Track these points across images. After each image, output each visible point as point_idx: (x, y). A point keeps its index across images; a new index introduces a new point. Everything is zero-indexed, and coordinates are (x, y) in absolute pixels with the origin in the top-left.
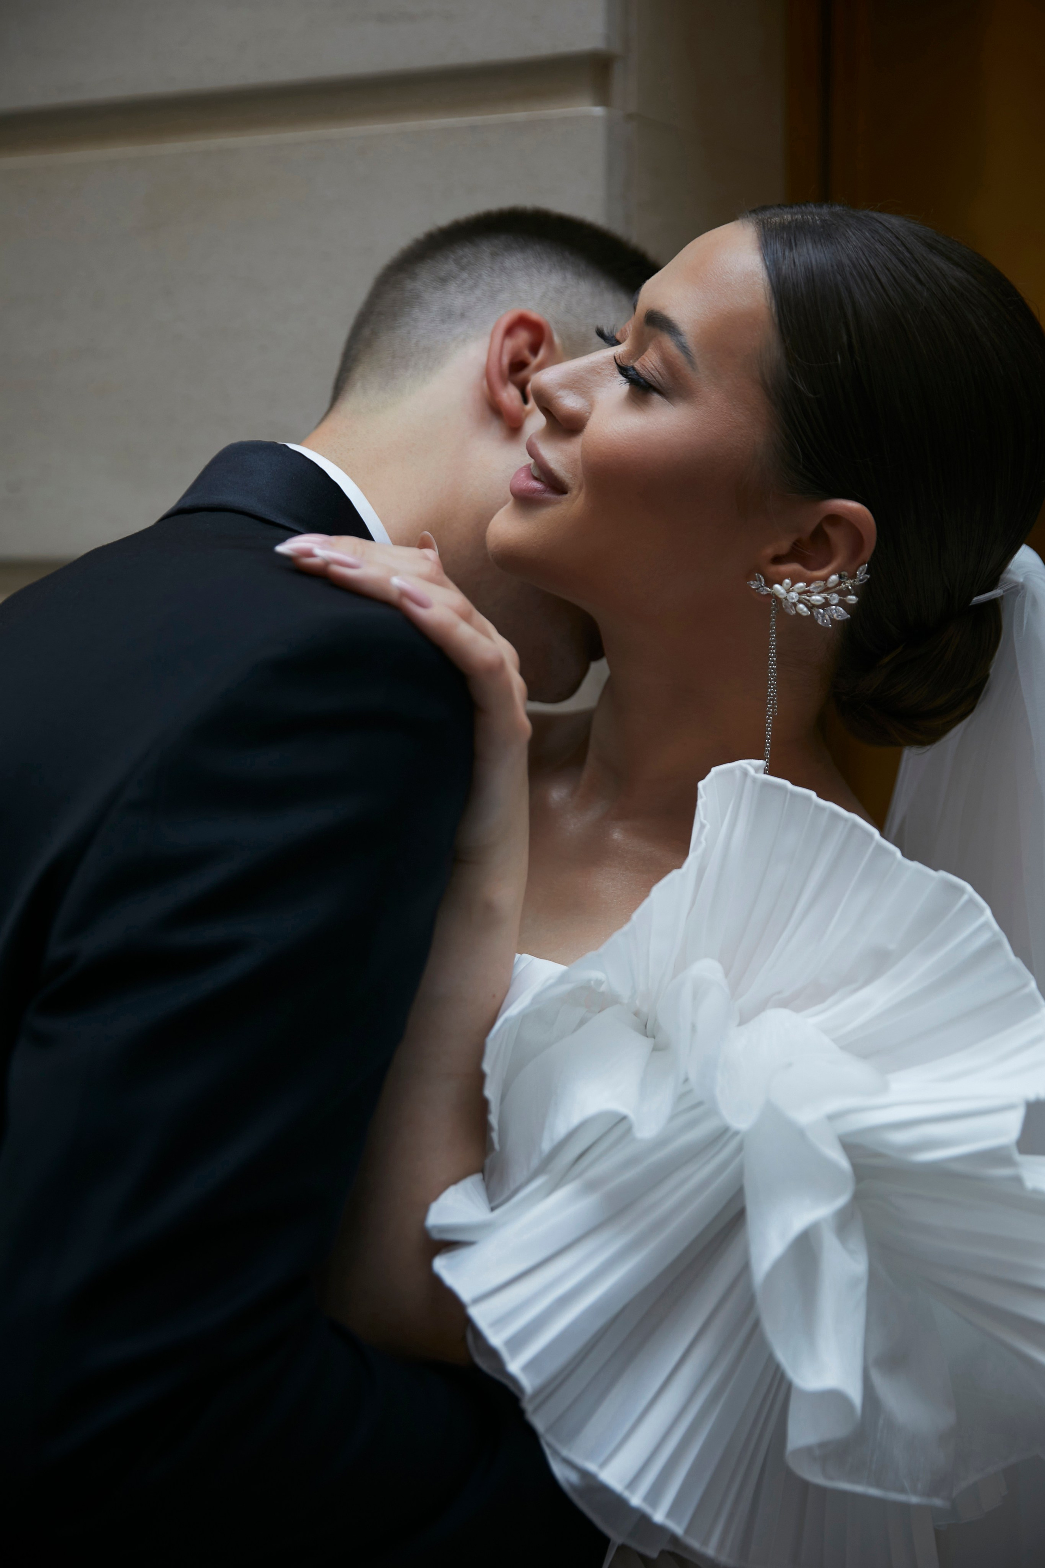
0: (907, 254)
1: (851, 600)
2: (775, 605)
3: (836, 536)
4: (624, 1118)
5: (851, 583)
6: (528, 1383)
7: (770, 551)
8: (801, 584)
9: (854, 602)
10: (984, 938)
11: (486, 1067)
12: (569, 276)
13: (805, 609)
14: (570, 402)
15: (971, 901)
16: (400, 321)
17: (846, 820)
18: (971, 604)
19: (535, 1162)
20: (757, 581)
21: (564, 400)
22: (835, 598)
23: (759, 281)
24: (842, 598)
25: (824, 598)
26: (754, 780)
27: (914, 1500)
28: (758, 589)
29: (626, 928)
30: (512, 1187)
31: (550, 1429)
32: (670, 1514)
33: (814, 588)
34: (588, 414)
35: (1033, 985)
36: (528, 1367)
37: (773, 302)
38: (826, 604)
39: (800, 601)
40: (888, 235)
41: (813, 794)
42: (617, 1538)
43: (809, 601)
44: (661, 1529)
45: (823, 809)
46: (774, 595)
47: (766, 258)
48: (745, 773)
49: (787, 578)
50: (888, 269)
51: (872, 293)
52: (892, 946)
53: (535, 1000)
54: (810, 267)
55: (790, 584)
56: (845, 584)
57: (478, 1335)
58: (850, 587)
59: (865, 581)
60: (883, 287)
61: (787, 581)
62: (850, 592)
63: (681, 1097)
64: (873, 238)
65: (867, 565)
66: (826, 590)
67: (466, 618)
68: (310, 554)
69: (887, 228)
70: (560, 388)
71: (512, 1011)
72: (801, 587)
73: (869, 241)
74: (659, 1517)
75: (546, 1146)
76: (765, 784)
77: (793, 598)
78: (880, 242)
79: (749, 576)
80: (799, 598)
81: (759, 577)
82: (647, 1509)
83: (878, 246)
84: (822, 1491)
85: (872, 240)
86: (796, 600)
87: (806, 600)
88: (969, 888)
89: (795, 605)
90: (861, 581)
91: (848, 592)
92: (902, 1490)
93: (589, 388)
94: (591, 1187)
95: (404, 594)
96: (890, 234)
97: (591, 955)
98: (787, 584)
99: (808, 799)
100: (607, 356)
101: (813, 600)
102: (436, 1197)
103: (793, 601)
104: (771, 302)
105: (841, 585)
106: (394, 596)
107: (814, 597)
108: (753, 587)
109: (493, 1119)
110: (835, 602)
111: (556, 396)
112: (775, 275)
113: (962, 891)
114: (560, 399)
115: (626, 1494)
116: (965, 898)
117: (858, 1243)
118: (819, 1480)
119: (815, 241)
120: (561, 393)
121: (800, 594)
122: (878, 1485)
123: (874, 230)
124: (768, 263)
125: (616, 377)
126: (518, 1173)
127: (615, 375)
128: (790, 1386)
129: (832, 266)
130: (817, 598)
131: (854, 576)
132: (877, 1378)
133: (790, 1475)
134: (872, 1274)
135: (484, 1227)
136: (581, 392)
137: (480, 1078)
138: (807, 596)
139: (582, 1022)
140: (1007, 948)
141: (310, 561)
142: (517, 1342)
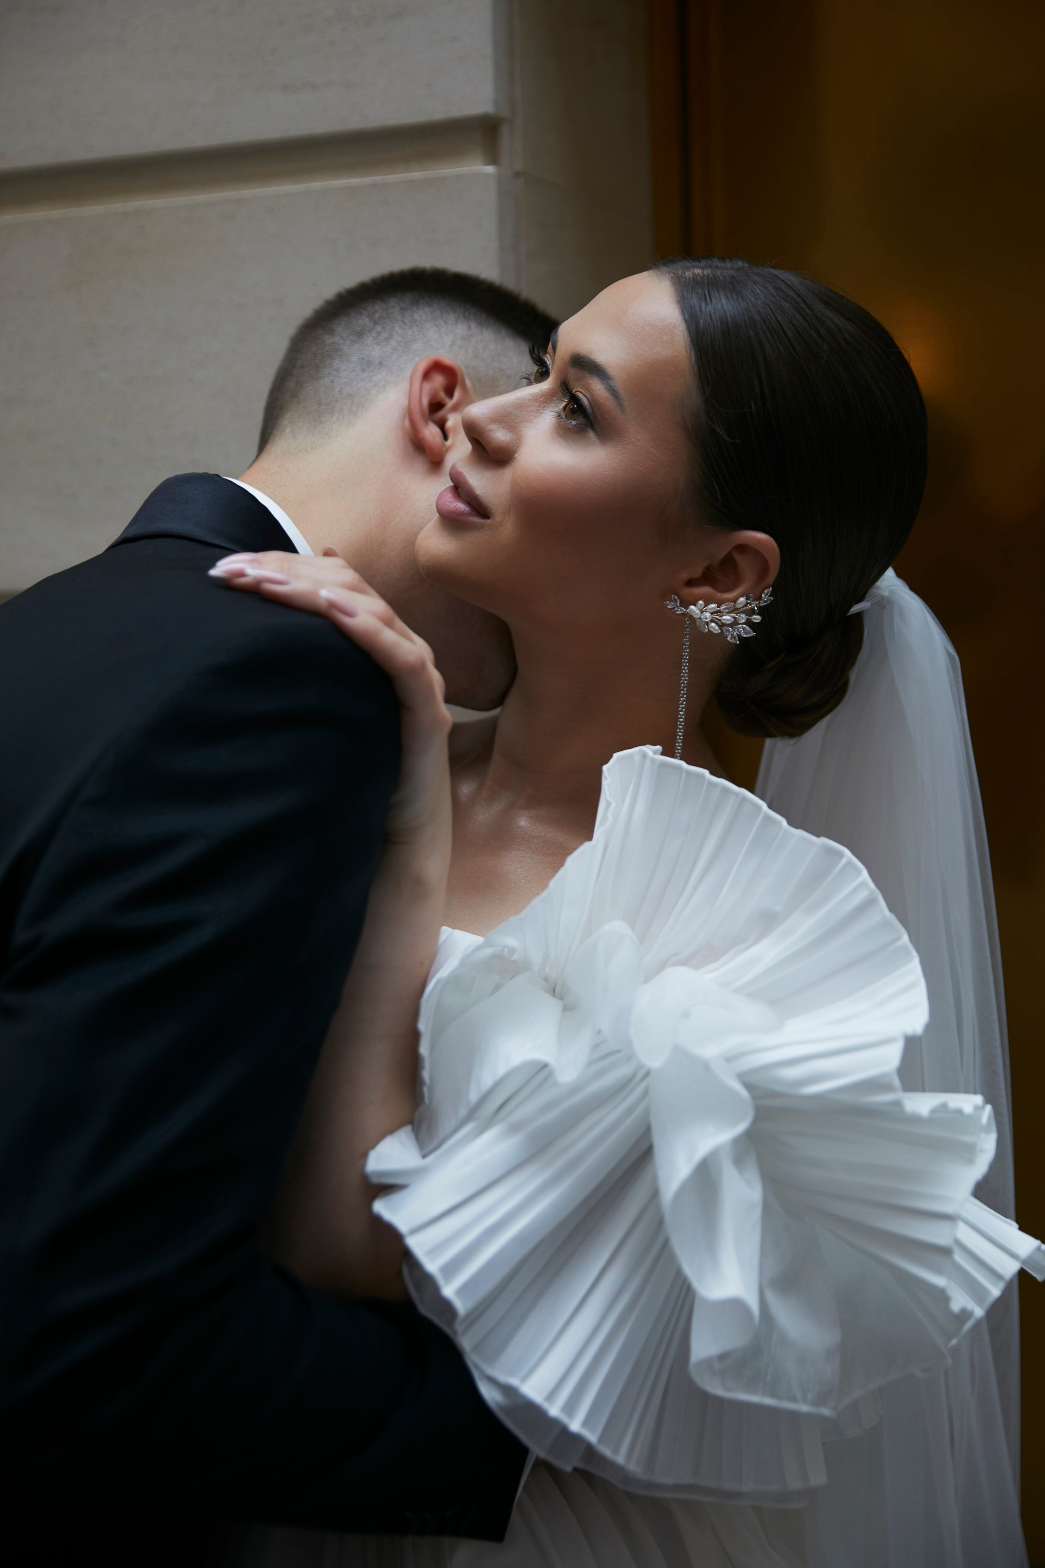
0: (807, 310)
1: (755, 619)
2: (689, 623)
3: (743, 562)
4: (545, 1066)
5: (756, 604)
6: (461, 1306)
7: (685, 576)
8: (713, 605)
9: (758, 621)
10: (860, 897)
11: (422, 1026)
12: (473, 325)
13: (717, 628)
14: (500, 435)
15: (849, 863)
16: (323, 372)
17: (737, 794)
18: (848, 614)
19: (463, 1112)
20: (673, 602)
21: (494, 433)
22: (743, 618)
23: (679, 333)
24: (747, 617)
25: (733, 617)
26: (653, 761)
27: (805, 1408)
28: (673, 608)
29: (545, 894)
30: (442, 1136)
31: (476, 1348)
32: (586, 1423)
33: (724, 609)
34: (515, 448)
35: (906, 938)
36: (462, 1291)
37: (693, 353)
38: (735, 623)
39: (712, 621)
40: (791, 293)
41: (706, 772)
42: (538, 1450)
43: (720, 620)
44: (576, 1439)
45: (715, 785)
46: (688, 615)
47: (684, 311)
48: (644, 757)
49: (701, 600)
50: (793, 325)
51: (781, 347)
52: (778, 908)
53: (463, 963)
54: (725, 322)
55: (704, 605)
56: (750, 605)
57: (416, 1265)
58: (756, 608)
59: (769, 602)
60: (790, 341)
61: (701, 602)
62: (755, 612)
63: (596, 1046)
64: (778, 295)
65: (771, 589)
66: (735, 610)
67: (388, 623)
68: (242, 574)
69: (790, 286)
70: (491, 422)
71: (444, 971)
72: (714, 608)
73: (775, 298)
74: (575, 1426)
75: (474, 1096)
76: (663, 765)
77: (706, 618)
78: (784, 299)
79: (666, 595)
80: (712, 617)
81: (675, 598)
82: (564, 1419)
83: (783, 303)
84: (721, 1402)
85: (778, 298)
86: (709, 620)
87: (717, 619)
88: (847, 852)
89: (707, 623)
90: (765, 602)
91: (752, 612)
92: (794, 1399)
93: (517, 423)
94: (515, 1128)
95: (332, 605)
96: (792, 291)
97: (513, 919)
98: (701, 605)
99: (702, 777)
100: (532, 394)
101: (724, 620)
102: (373, 1146)
103: (707, 620)
104: (691, 353)
105: (747, 606)
106: (323, 604)
107: (724, 617)
108: (669, 607)
109: (426, 1074)
110: (743, 621)
111: (488, 429)
112: (694, 328)
113: (841, 854)
114: (491, 432)
115: (546, 1405)
116: (844, 860)
117: (752, 1173)
118: (718, 1391)
119: (728, 298)
120: (492, 427)
121: (712, 613)
122: (773, 1395)
123: (778, 288)
124: (686, 317)
125: (541, 413)
126: (446, 1123)
127: (540, 412)
128: (694, 1296)
129: (745, 321)
130: (727, 618)
131: (760, 598)
132: (771, 1298)
133: (691, 1383)
134: (766, 1203)
135: (418, 1172)
136: (509, 426)
137: (415, 1036)
138: (718, 615)
139: (497, 988)
140: (883, 903)
141: (242, 580)
142: (451, 1268)
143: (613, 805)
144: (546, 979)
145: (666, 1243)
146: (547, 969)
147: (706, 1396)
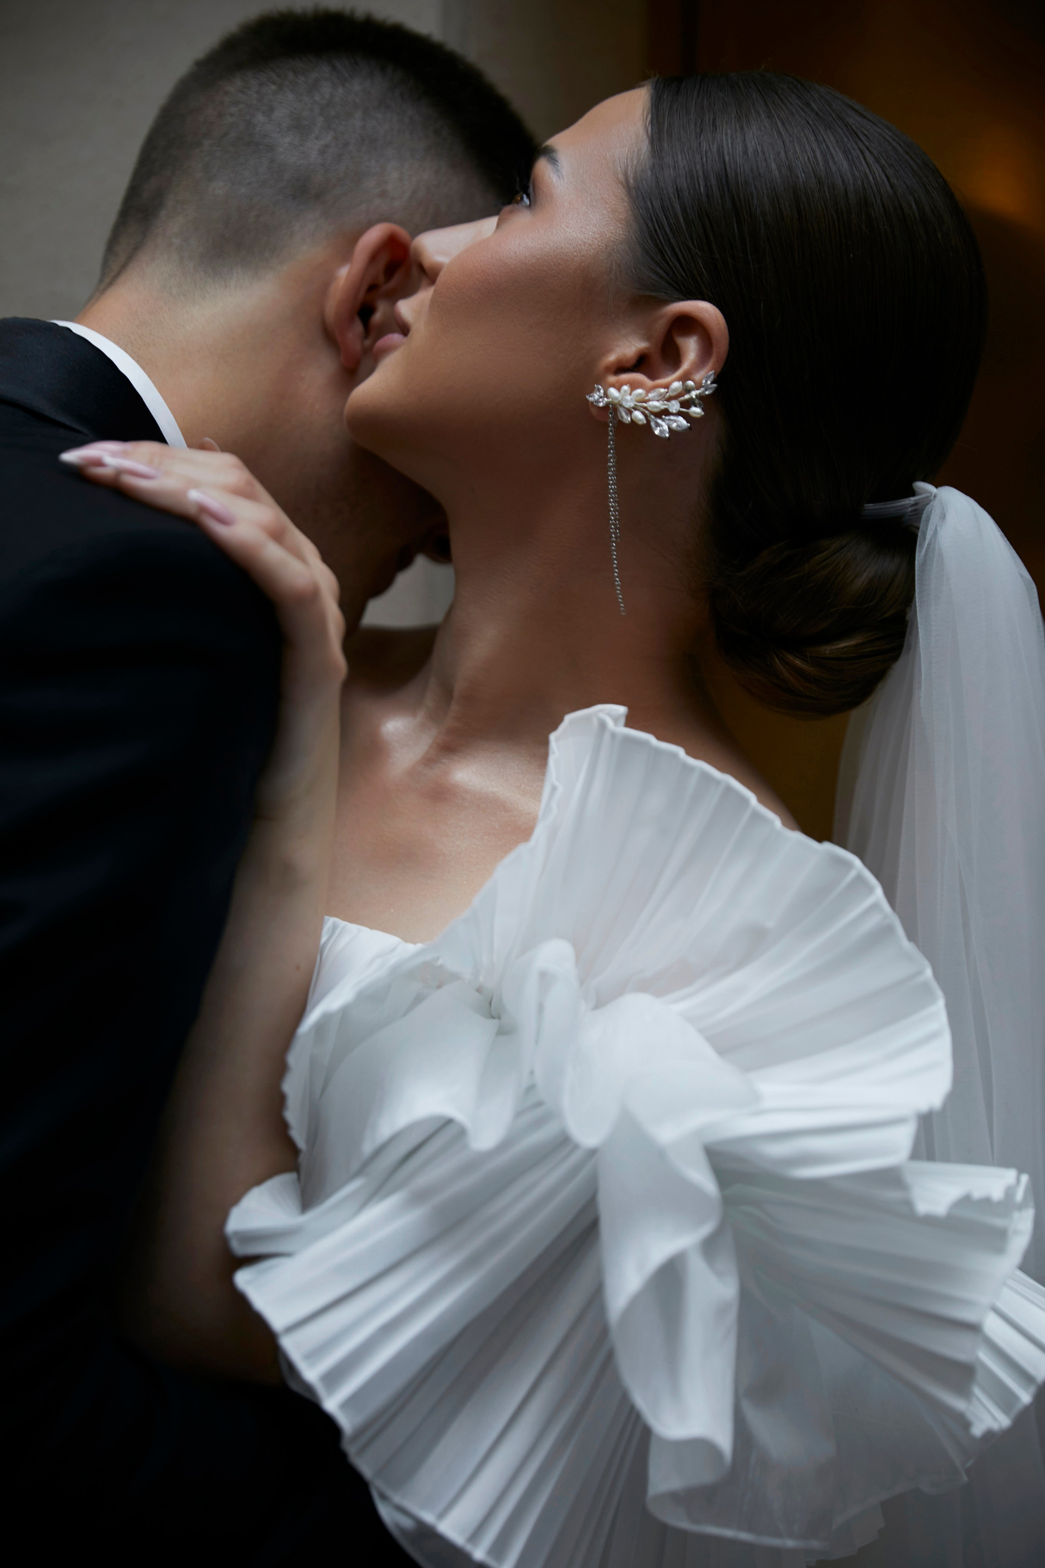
1: (694, 412)
5: (696, 394)
6: (346, 1422)
8: (640, 391)
9: (697, 415)
10: (872, 922)
13: (642, 418)
15: (859, 878)
17: (718, 784)
18: (863, 513)
19: (355, 1161)
26: (613, 735)
27: (790, 1543)
30: (330, 1184)
33: (654, 396)
35: (929, 972)
36: (348, 1404)
39: (636, 408)
41: (680, 751)
43: (646, 408)
45: (692, 768)
46: (610, 404)
48: (603, 725)
52: (770, 924)
55: (629, 390)
56: (689, 394)
57: (292, 1368)
58: (694, 398)
61: (625, 387)
66: (667, 398)
67: (277, 536)
68: (99, 463)
76: (627, 739)
81: (598, 389)
82: (492, 1563)
84: (683, 1534)
88: (857, 862)
90: (706, 390)
92: (777, 1534)
94: (418, 1198)
95: (203, 509)
98: (625, 390)
99: (675, 756)
102: (236, 1199)
105: (684, 395)
106: (192, 510)
110: (676, 410)
113: (849, 865)
115: (468, 1547)
116: (852, 874)
117: (727, 1263)
118: (685, 1524)
121: (635, 396)
122: (750, 1529)
128: (647, 1432)
131: (700, 386)
132: (751, 1414)
133: (647, 1516)
134: (744, 1295)
139: (419, 999)
140: (900, 931)
141: (99, 471)
142: (334, 1377)
143: (560, 789)
144: (479, 990)
145: (610, 1356)
146: (481, 978)
147: (664, 1527)
